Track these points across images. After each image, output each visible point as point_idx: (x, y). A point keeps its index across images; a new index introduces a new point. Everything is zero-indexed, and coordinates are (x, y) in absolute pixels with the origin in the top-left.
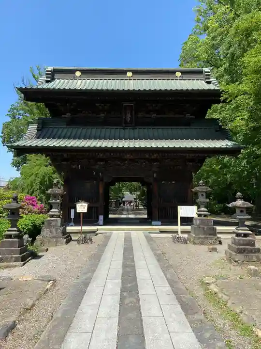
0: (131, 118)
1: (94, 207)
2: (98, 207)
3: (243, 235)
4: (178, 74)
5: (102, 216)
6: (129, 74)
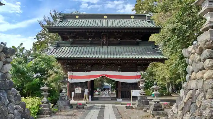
0: (106, 41)
3: (157, 102)
4: (132, 17)
5: (91, 96)
6: (105, 17)
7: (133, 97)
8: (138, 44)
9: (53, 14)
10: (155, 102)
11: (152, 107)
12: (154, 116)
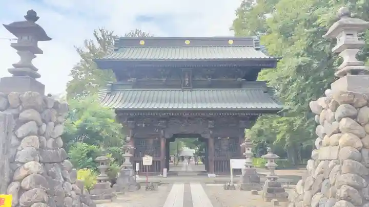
0: (189, 81)
2: (160, 162)
3: (272, 179)
4: (231, 42)
5: (166, 169)
6: (187, 42)
7: (234, 170)
8: (239, 86)
9: (100, 35)
10: (270, 178)
11: (265, 187)
12: (269, 200)
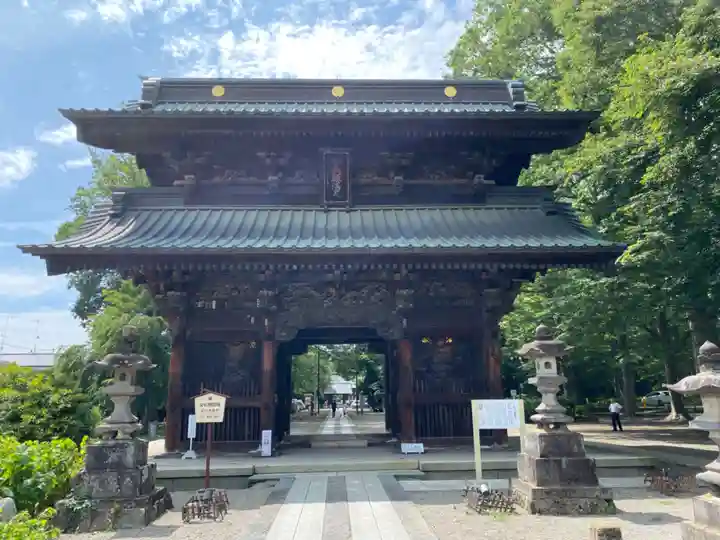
0: (343, 185)
1: (250, 408)
2: (259, 409)
4: (450, 92)
5: (270, 433)
6: (337, 91)
